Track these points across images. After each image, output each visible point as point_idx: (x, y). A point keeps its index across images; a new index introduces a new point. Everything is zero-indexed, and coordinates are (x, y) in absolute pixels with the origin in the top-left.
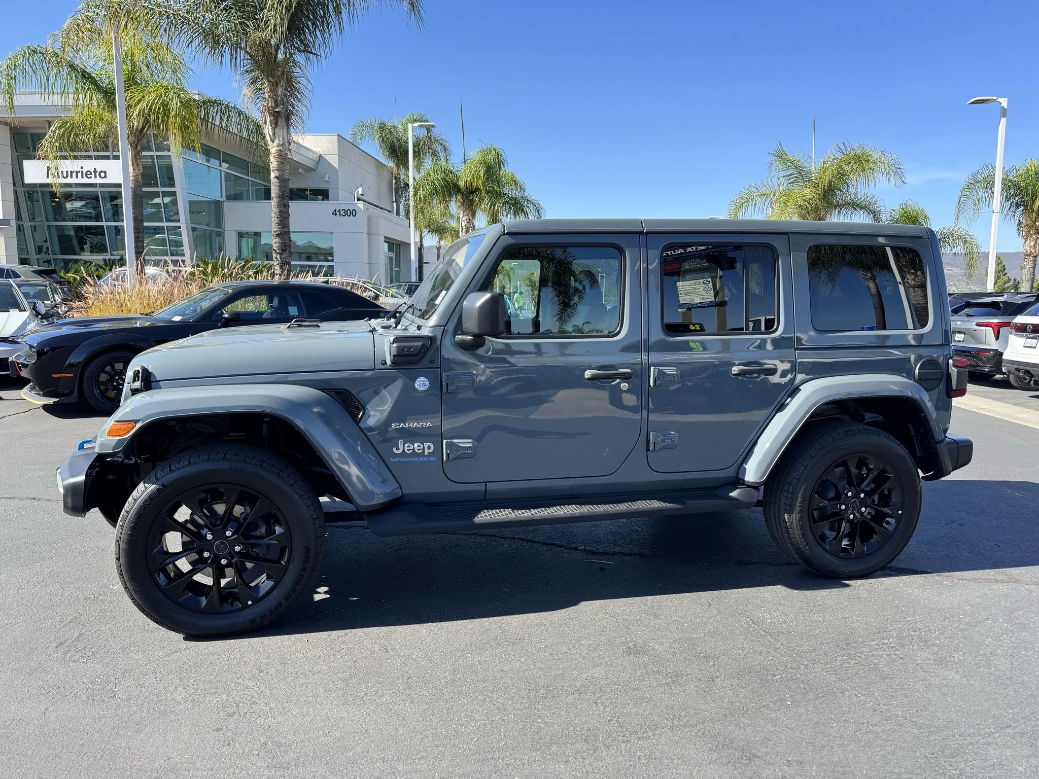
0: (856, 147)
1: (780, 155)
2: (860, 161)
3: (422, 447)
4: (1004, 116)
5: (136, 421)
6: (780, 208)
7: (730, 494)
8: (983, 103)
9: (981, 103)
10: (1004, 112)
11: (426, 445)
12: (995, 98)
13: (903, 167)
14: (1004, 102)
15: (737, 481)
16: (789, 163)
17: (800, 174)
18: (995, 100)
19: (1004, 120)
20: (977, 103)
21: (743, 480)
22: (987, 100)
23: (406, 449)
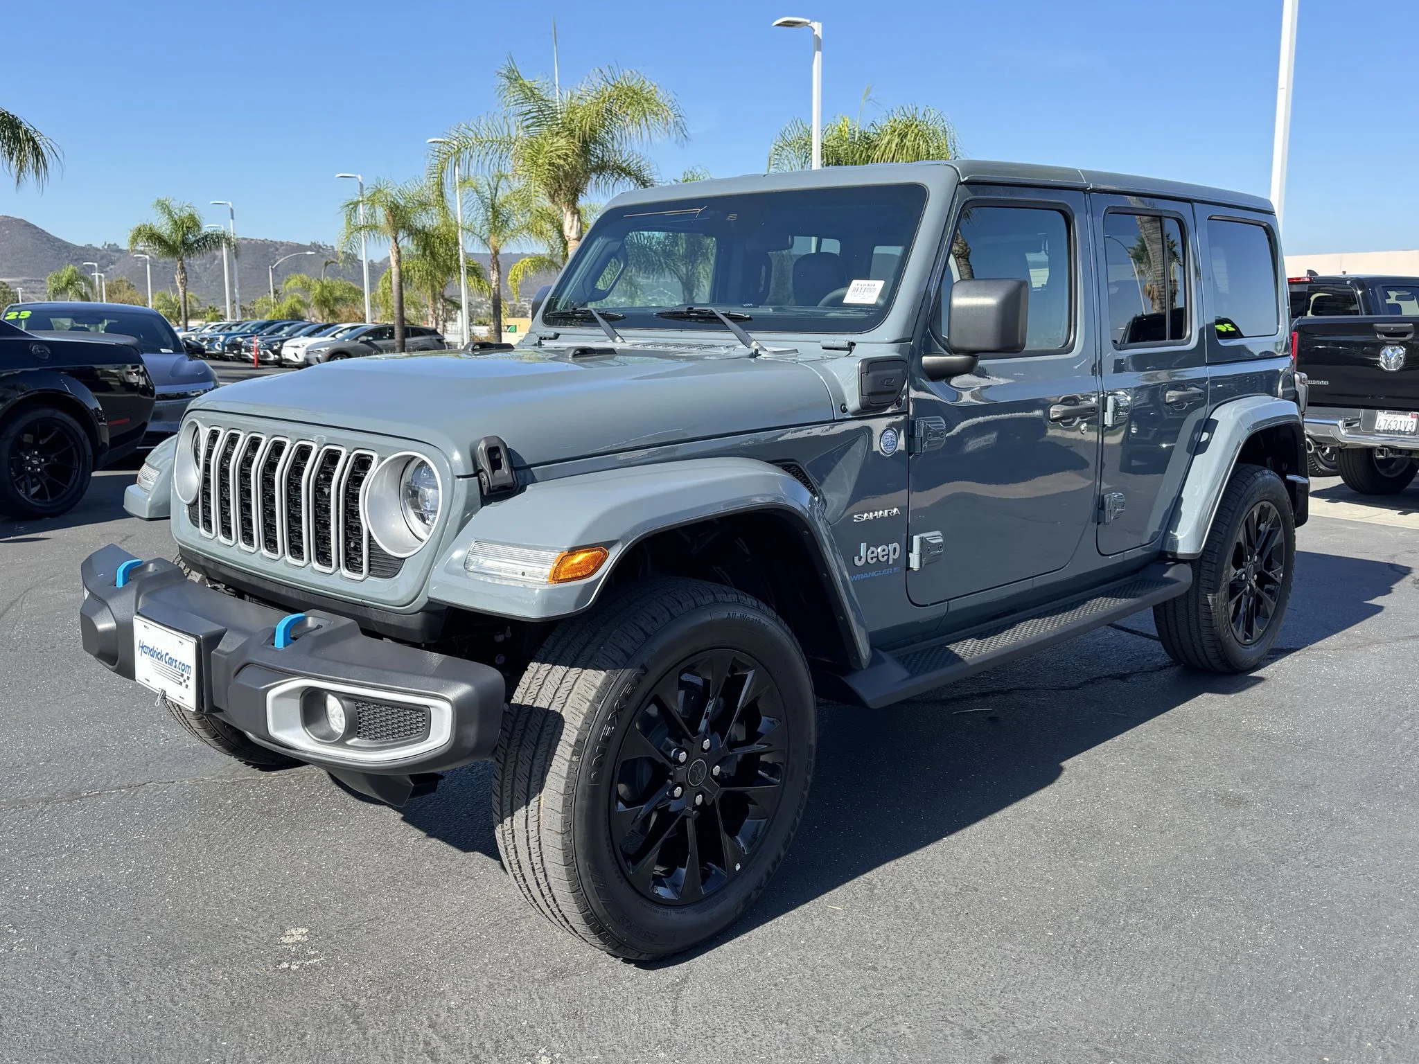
0: (630, 77)
1: (513, 78)
2: (636, 98)
3: (887, 550)
4: (819, 49)
5: (610, 544)
6: (525, 168)
7: (1165, 575)
8: (792, 26)
9: (789, 26)
10: (818, 45)
11: (891, 547)
12: (808, 21)
13: (683, 114)
14: (817, 27)
15: (1163, 556)
16: (530, 94)
17: (542, 114)
18: (807, 24)
19: (818, 55)
20: (788, 26)
21: (1175, 554)
22: (798, 23)
23: (870, 556)
